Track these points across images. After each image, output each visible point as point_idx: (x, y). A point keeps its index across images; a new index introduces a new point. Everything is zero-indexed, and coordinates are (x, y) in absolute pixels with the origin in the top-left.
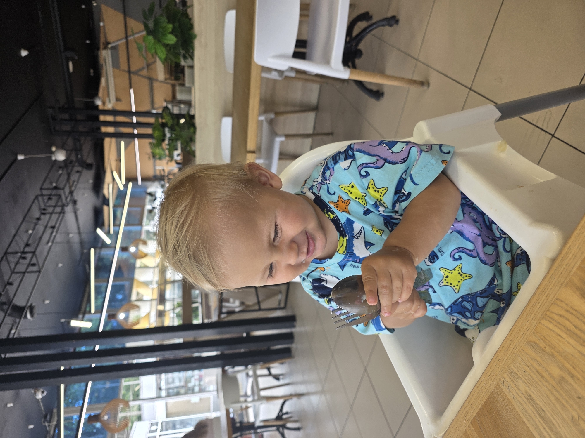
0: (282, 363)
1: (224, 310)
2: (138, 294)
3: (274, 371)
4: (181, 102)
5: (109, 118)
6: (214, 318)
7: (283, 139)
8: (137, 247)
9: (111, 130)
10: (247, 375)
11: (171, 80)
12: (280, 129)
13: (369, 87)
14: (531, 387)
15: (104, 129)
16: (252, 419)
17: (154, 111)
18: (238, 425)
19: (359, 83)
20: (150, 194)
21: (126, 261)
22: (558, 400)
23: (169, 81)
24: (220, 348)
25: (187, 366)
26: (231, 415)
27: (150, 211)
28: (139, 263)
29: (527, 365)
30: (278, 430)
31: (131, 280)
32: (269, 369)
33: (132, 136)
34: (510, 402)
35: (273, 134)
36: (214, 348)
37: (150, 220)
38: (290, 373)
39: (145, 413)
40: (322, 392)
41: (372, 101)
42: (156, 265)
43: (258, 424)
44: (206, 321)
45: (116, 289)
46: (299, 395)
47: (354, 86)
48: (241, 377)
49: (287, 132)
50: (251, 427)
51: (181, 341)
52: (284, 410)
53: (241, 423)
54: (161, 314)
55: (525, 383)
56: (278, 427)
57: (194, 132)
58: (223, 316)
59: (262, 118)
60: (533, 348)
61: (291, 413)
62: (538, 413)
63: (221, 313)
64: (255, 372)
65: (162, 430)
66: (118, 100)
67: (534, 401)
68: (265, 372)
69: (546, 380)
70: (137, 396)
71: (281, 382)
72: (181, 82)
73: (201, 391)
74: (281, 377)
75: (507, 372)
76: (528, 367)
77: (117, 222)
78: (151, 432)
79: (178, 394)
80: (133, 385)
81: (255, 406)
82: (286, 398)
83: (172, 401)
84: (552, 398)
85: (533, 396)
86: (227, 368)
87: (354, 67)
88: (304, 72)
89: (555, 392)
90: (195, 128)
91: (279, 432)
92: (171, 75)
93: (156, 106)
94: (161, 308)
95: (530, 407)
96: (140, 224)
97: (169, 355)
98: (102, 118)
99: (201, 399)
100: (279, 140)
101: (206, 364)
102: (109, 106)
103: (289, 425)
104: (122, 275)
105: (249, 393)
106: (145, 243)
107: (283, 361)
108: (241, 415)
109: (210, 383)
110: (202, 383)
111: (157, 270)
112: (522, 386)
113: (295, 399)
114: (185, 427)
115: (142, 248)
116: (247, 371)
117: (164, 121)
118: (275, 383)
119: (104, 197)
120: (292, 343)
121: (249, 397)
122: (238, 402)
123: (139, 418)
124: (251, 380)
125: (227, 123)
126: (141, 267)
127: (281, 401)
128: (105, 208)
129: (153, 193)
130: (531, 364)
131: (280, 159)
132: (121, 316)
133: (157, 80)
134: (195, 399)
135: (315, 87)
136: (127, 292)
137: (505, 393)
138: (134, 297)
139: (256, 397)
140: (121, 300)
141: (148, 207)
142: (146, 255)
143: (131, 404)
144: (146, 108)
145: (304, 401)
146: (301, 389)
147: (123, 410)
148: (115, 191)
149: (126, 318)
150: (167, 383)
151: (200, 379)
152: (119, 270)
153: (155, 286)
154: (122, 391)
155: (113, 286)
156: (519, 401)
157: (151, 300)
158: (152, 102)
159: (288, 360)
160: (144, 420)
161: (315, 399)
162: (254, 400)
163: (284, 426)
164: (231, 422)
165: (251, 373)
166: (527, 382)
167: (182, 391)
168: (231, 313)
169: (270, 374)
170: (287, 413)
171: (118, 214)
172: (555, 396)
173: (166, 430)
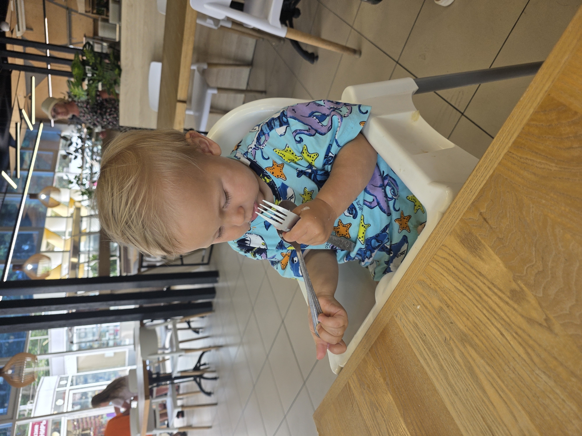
0: (203, 317)
1: (145, 264)
2: (48, 244)
3: (193, 325)
4: (103, 40)
5: (18, 48)
6: (134, 272)
7: (215, 92)
8: (48, 195)
9: (19, 61)
10: (166, 328)
11: (93, 13)
12: (212, 81)
13: (304, 48)
14: (418, 317)
15: (11, 60)
16: (169, 370)
17: (72, 46)
18: (154, 376)
19: (295, 43)
20: (65, 138)
21: (34, 209)
22: (436, 326)
23: (90, 14)
24: (139, 301)
25: (103, 319)
26: (148, 368)
27: (64, 157)
28: (50, 212)
29: (416, 300)
30: (195, 380)
31: (41, 230)
32: (189, 323)
33: (45, 72)
34: (401, 331)
35: (205, 85)
36: (133, 301)
37: (63, 168)
38: (210, 327)
39: (54, 367)
40: (240, 344)
41: (306, 63)
42: (69, 215)
43: (175, 375)
44: (124, 274)
45: (22, 239)
46: (218, 347)
47: (290, 46)
48: (160, 330)
49: (219, 86)
50: (169, 377)
51: (97, 293)
52: (202, 362)
53: (158, 374)
54: (74, 267)
55: (413, 314)
56: (195, 377)
57: (119, 75)
58: (143, 270)
59: (194, 67)
60: (422, 285)
61: (208, 364)
62: (421, 337)
63: (141, 266)
64: (174, 326)
65: (72, 385)
66: (29, 28)
67: (419, 328)
68: (185, 325)
69: (429, 311)
70: (45, 351)
71: (201, 335)
72: (104, 17)
73: (116, 345)
74: (200, 330)
75: (401, 306)
76: (417, 301)
77: (25, 167)
78: (60, 386)
79: (91, 348)
80: (40, 340)
81: (173, 358)
82: (204, 351)
83: (83, 355)
84: (432, 325)
85: (418, 324)
86: (145, 321)
87: (291, 26)
88: (240, 24)
89: (434, 320)
90: (120, 70)
91: (196, 382)
92: (93, 9)
93: (74, 41)
94: (75, 260)
95: (415, 333)
96: (53, 170)
97: (84, 307)
98: (9, 47)
99: (115, 353)
100: (211, 92)
101: (123, 317)
102: (18, 35)
103: (206, 375)
104: (30, 224)
105: (167, 345)
106: (57, 190)
107: (204, 315)
108: (159, 367)
109: (126, 336)
110: (118, 337)
111: (71, 221)
112: (411, 317)
113: (213, 351)
114: (97, 381)
115: (54, 196)
116: (166, 324)
117: (85, 58)
118: (195, 336)
119: (10, 136)
120: (213, 297)
121: (167, 349)
122: (156, 354)
123: (47, 373)
124: (169, 334)
125: (156, 68)
126: (51, 217)
127: (200, 353)
128: (12, 150)
129: (69, 138)
130: (419, 299)
131: (211, 112)
132: (29, 267)
133: (76, 12)
134: (109, 353)
135: (251, 42)
136: (35, 243)
137: (397, 324)
138: (43, 248)
139: (175, 350)
140: (28, 251)
141: (62, 152)
142: (57, 204)
143: (39, 357)
144: (63, 41)
145: (222, 352)
146: (220, 341)
147: (29, 365)
148: (24, 131)
149: (35, 270)
150: (79, 337)
151: (116, 333)
152: (26, 217)
153: (68, 237)
154: (29, 347)
155: (19, 235)
156: (407, 329)
157: (63, 252)
158: (70, 36)
159: (208, 314)
160: (52, 375)
161: (233, 351)
162: (172, 352)
163: (201, 377)
164: (148, 374)
165: (170, 326)
166: (415, 314)
167: (96, 345)
168: (152, 267)
169: (190, 328)
170: (205, 364)
171: (27, 158)
172: (434, 323)
173: (77, 384)
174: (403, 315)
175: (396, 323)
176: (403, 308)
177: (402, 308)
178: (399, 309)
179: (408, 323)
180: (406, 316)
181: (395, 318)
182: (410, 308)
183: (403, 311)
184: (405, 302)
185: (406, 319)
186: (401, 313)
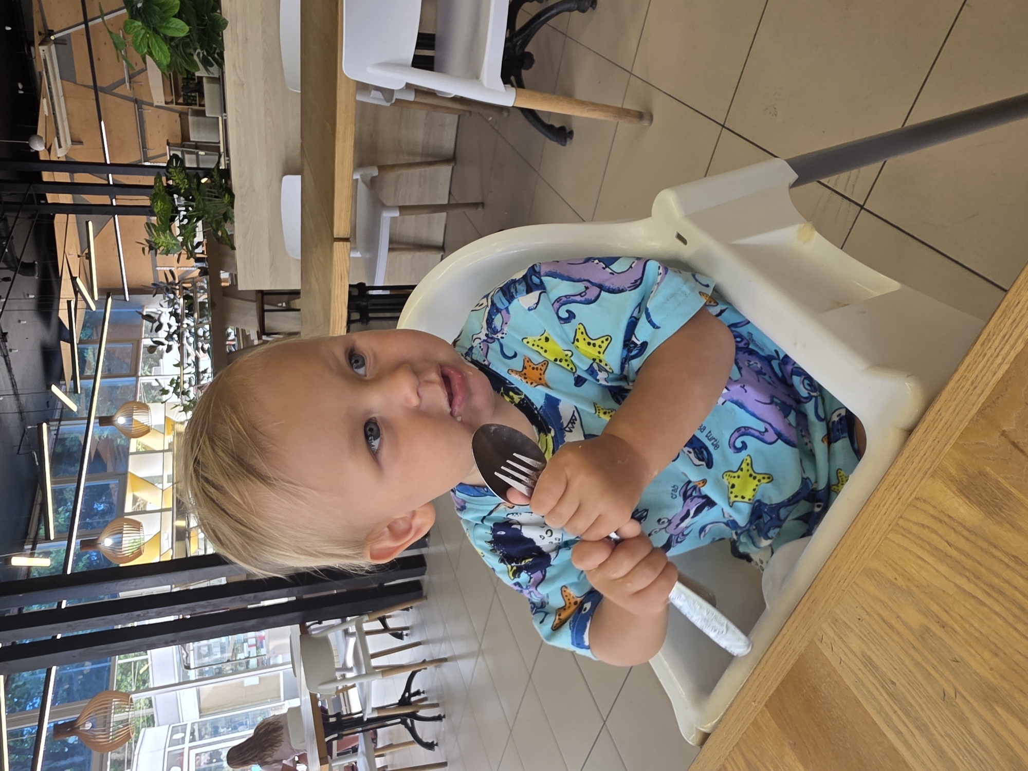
0: (407, 609)
2: (135, 499)
3: (391, 623)
4: (198, 146)
5: (62, 177)
7: (396, 214)
8: (130, 416)
9: (66, 199)
10: (346, 632)
11: (177, 104)
12: (388, 195)
13: (546, 121)
15: (51, 198)
16: (356, 707)
17: (147, 164)
19: (531, 115)
20: (149, 318)
21: (109, 441)
23: (174, 106)
24: (295, 590)
25: (237, 625)
27: (151, 349)
28: (134, 445)
30: (404, 722)
31: (123, 476)
32: (383, 620)
33: (110, 210)
35: (377, 204)
36: (285, 590)
37: (151, 367)
38: (422, 625)
39: (160, 712)
40: (479, 653)
41: (552, 145)
42: (167, 447)
43: (369, 715)
45: (95, 493)
46: (439, 662)
47: (522, 119)
48: (334, 637)
49: (401, 204)
51: (223, 581)
52: (413, 690)
54: (181, 535)
56: (403, 719)
57: (232, 204)
59: (357, 176)
61: (423, 692)
64: (359, 628)
65: (192, 741)
66: (76, 141)
68: (378, 625)
70: (143, 682)
71: (406, 641)
72: (197, 108)
73: (263, 664)
74: (405, 632)
77: (89, 372)
78: (173, 743)
79: (220, 674)
80: (135, 663)
81: (361, 685)
82: (414, 670)
83: (208, 687)
86: (308, 624)
87: (520, 85)
88: (431, 93)
90: (232, 196)
91: (407, 726)
92: (177, 96)
93: (151, 154)
94: (182, 523)
96: (135, 374)
97: (203, 608)
98: (47, 176)
99: (260, 679)
100: (387, 216)
101: (271, 620)
102: (60, 154)
103: (422, 713)
104: (104, 467)
105: (350, 663)
106: (144, 407)
107: (408, 605)
108: (337, 702)
109: (278, 650)
110: (263, 651)
111: (169, 456)
113: (430, 668)
114: (235, 729)
115: (140, 417)
116: (345, 627)
117: (171, 182)
118: (397, 643)
119: (61, 323)
120: (423, 574)
121: (351, 670)
122: (331, 680)
123: (150, 721)
124: (352, 641)
125: (293, 185)
126: (138, 453)
127: (407, 673)
128: (65, 346)
129: (156, 317)
131: (390, 250)
132: (107, 542)
133: (151, 105)
134: (251, 680)
135: (451, 120)
136: (115, 499)
138: (128, 508)
139: (363, 671)
140: (104, 513)
141: (147, 342)
142: (146, 430)
143: (134, 697)
144: (132, 156)
145: (446, 668)
146: (442, 650)
147: (120, 709)
148: (81, 314)
149: (119, 543)
150: (200, 656)
151: (259, 645)
152: (97, 458)
153: (167, 485)
154: (117, 675)
155: (85, 488)
157: (161, 511)
158: (144, 146)
159: (416, 604)
160: (159, 725)
161: (465, 666)
162: (359, 676)
163: (414, 716)
165: (352, 629)
167: (228, 668)
169: (386, 629)
170: (418, 693)
171: (90, 357)
173: (201, 738)
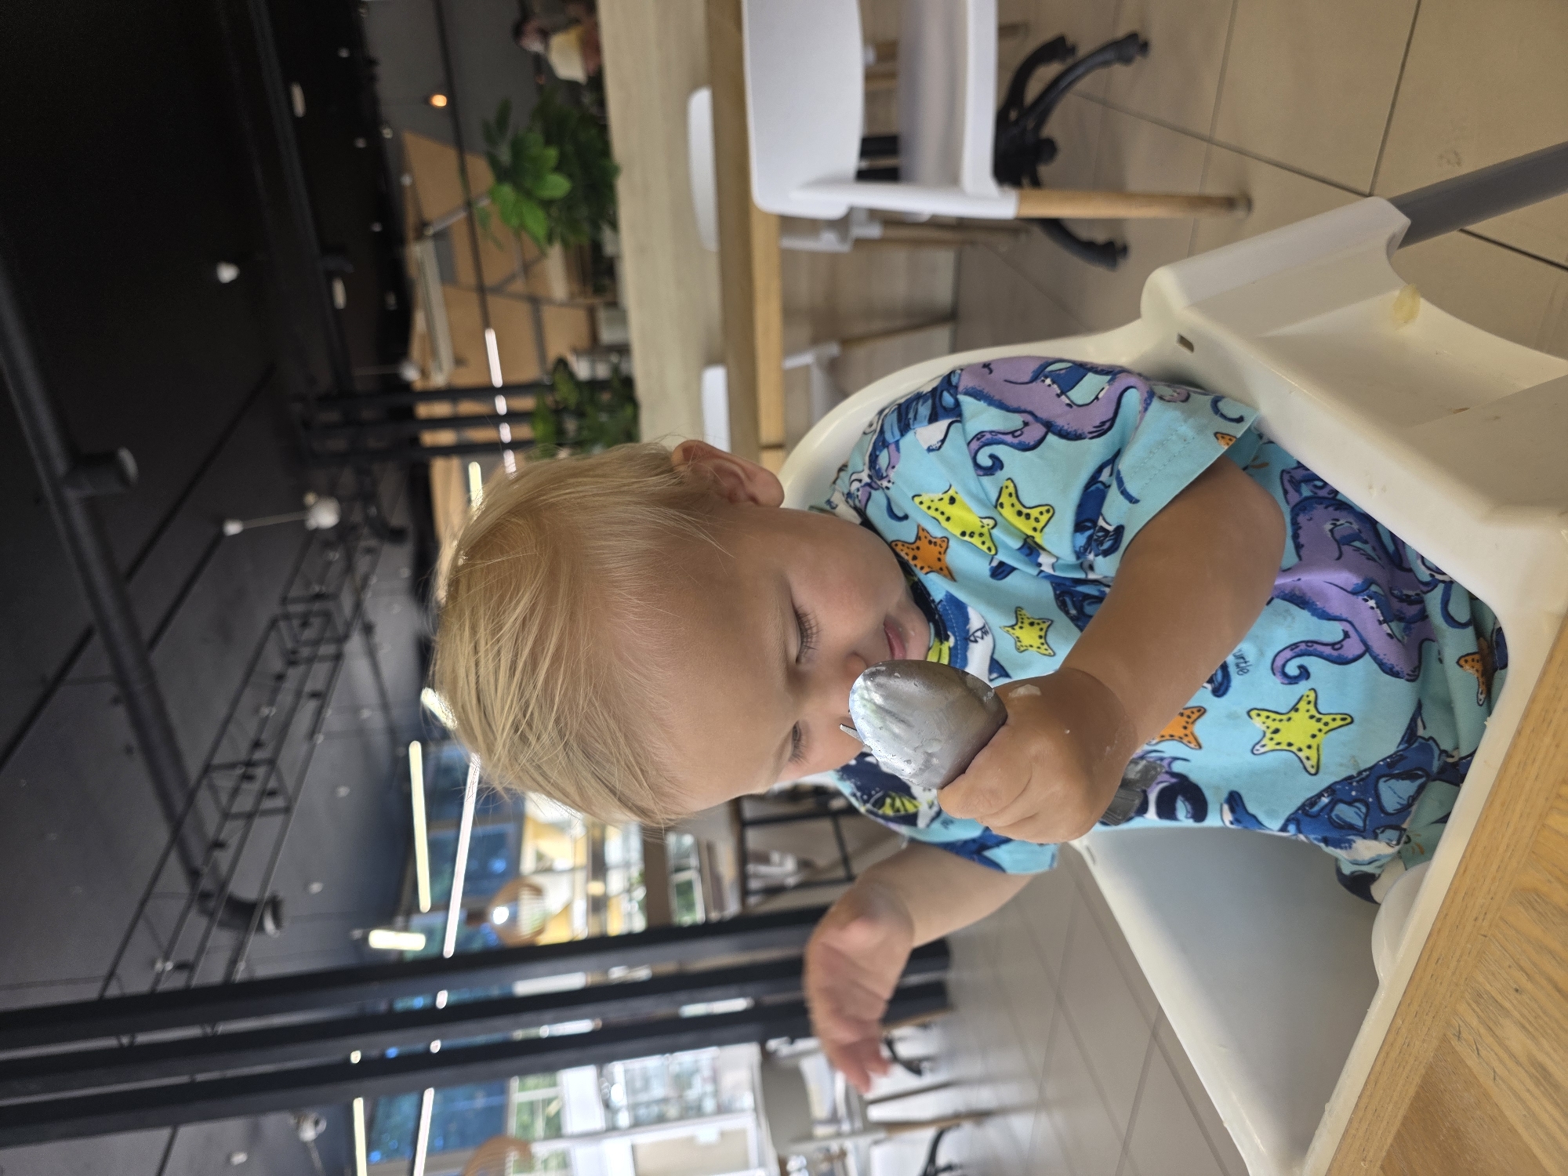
174: (1483, 1031)
175: (1462, 1061)
176: (1477, 1002)
177: (1474, 1006)
178: (1462, 1008)
179: (1510, 1064)
180: (1494, 1035)
181: (1454, 1042)
182: (1507, 1005)
183: (1480, 1013)
184: (1481, 979)
185: (1497, 1048)
186: (1475, 1022)
